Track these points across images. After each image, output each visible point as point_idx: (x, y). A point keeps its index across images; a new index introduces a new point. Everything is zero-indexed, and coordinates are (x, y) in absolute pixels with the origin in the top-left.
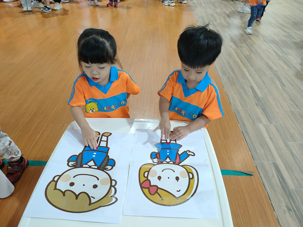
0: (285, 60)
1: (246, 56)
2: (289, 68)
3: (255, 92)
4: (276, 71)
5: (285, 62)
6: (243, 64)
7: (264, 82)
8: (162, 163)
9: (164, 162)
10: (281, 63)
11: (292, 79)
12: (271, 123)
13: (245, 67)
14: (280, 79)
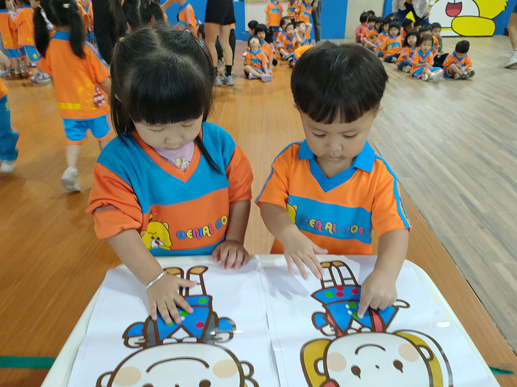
4: (500, 168)
7: (483, 187)
8: (345, 334)
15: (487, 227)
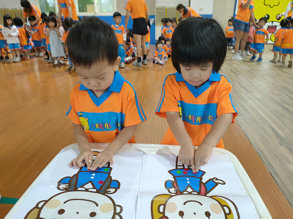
3: (277, 133)
8: (182, 193)
9: (184, 193)
15: (284, 145)
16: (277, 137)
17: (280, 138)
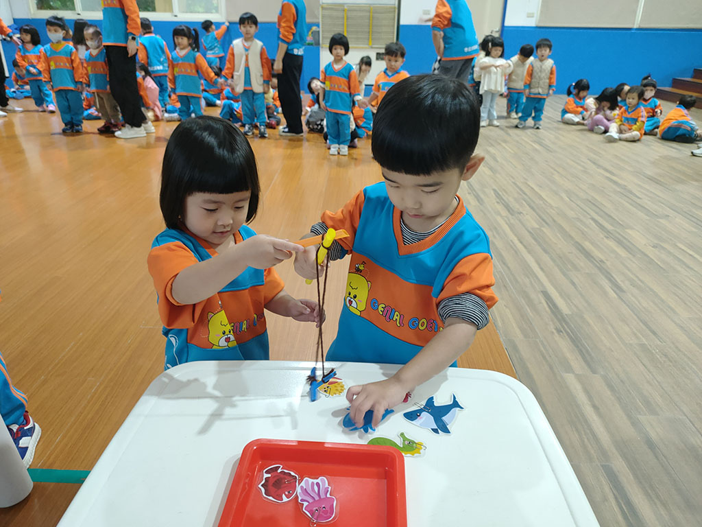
0: (622, 239)
1: (530, 230)
2: (631, 254)
3: (555, 305)
4: (602, 261)
5: (620, 242)
6: (525, 247)
7: (573, 284)
10: (612, 244)
11: (637, 277)
12: (594, 372)
13: (529, 252)
14: (612, 277)
15: (565, 331)
16: (553, 316)
17: (560, 317)
